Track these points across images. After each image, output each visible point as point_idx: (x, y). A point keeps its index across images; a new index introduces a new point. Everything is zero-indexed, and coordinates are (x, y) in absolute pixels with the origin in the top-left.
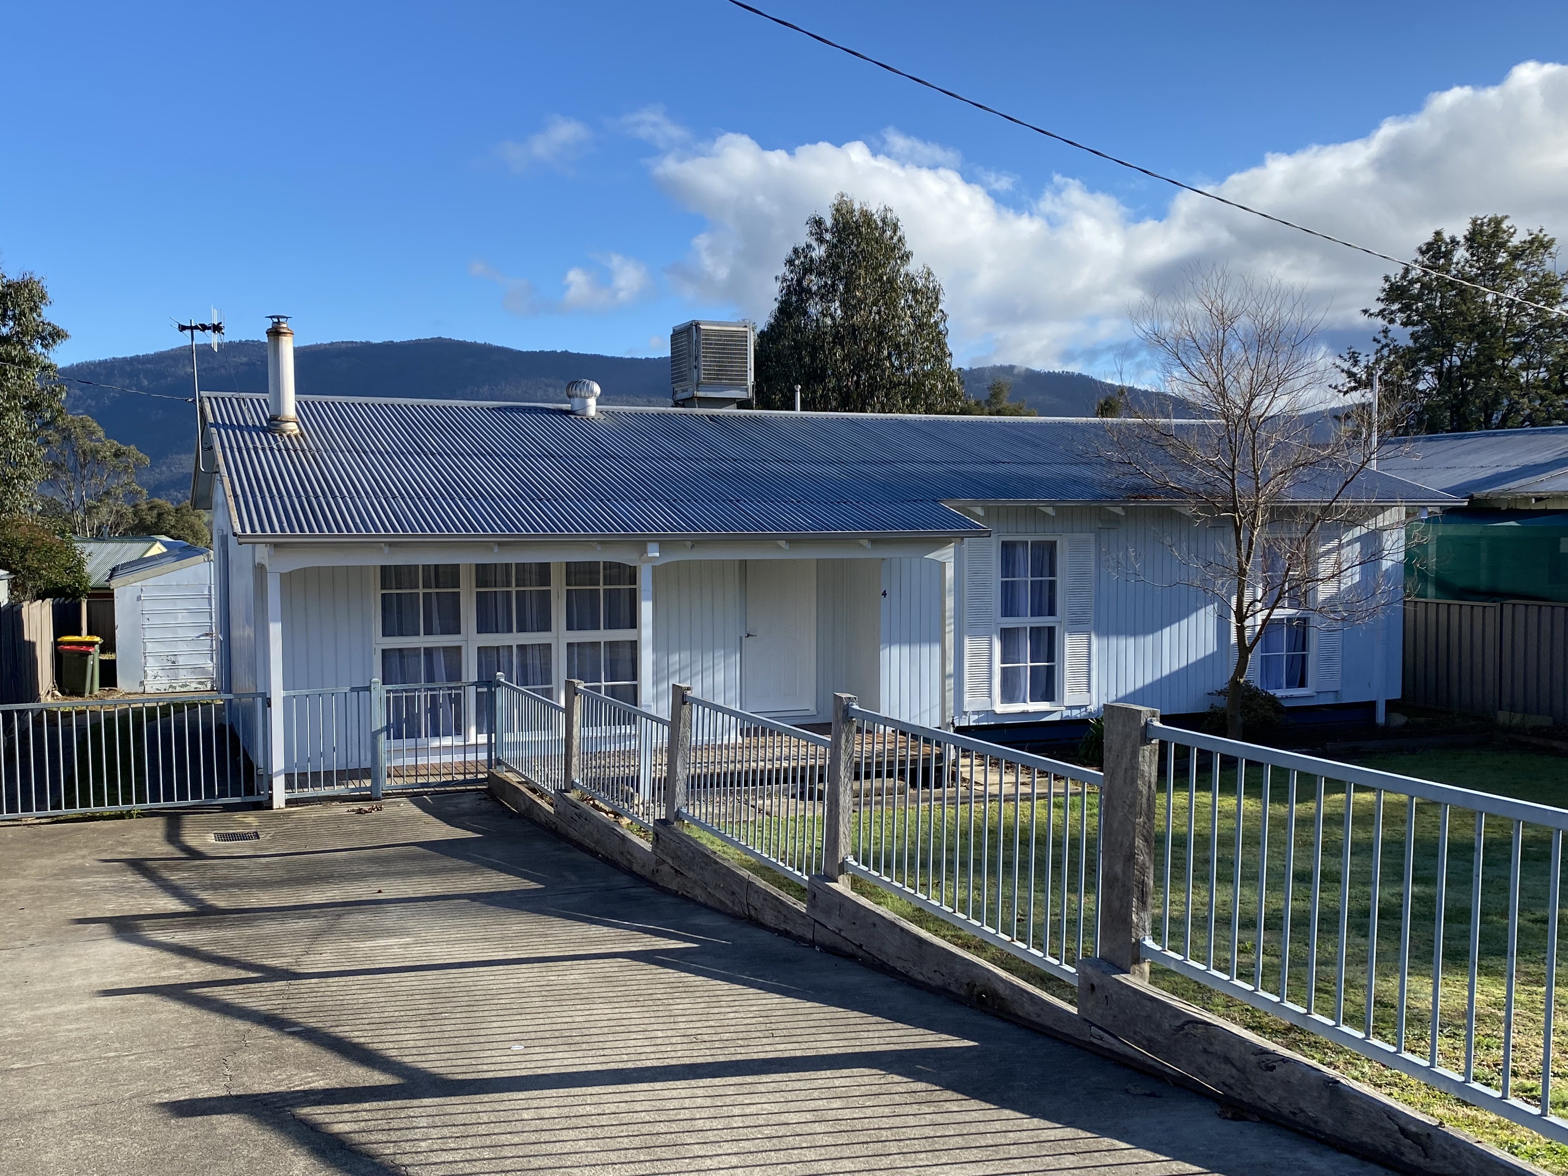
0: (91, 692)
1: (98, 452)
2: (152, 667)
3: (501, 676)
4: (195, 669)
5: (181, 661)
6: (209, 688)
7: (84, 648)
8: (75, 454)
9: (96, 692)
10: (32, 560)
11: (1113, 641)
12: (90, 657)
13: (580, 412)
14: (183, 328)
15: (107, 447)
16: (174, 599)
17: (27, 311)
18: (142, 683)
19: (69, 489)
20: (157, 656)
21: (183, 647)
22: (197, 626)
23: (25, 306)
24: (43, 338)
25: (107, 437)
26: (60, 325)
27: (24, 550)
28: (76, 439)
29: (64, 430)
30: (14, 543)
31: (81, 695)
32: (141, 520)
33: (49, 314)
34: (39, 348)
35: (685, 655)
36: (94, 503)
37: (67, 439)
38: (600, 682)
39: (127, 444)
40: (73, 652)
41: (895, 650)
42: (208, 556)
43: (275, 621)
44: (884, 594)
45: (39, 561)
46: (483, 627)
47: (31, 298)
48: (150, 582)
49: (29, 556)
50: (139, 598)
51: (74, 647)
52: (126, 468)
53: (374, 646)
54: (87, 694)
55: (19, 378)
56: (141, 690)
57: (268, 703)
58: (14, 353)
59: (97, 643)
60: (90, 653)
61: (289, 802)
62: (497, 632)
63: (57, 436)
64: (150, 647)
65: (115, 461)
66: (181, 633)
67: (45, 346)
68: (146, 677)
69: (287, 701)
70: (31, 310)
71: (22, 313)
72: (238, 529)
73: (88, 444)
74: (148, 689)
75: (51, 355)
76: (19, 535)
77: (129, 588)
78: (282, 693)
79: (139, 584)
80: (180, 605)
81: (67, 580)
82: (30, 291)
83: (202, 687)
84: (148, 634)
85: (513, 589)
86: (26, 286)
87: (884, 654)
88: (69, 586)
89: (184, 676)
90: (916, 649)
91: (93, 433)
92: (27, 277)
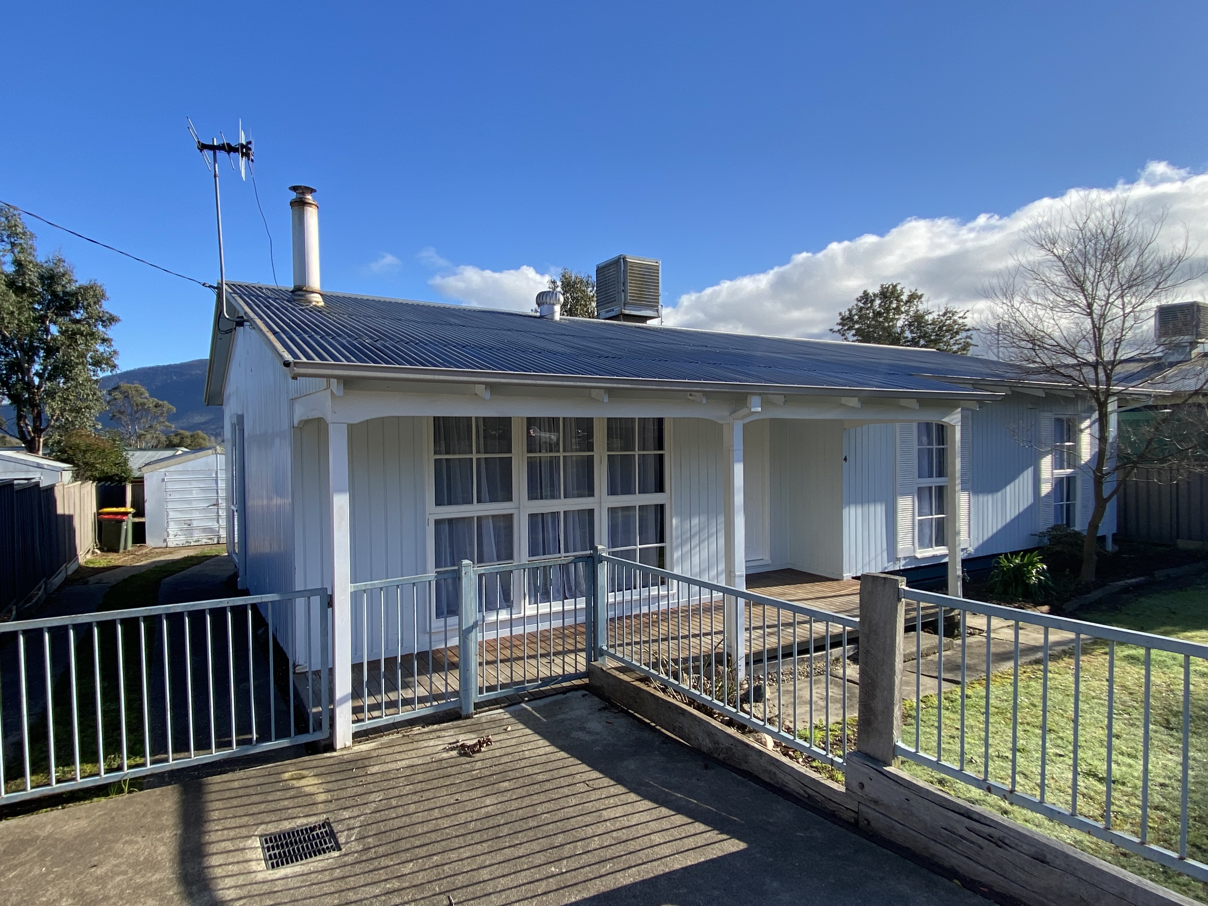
0: (125, 548)
1: (145, 404)
2: (173, 529)
3: (603, 550)
4: (205, 530)
5: (195, 524)
6: (216, 542)
7: (119, 517)
8: (132, 406)
9: (130, 547)
10: (90, 458)
11: (981, 497)
12: (124, 524)
13: (548, 317)
14: (203, 147)
15: (151, 402)
16: (190, 481)
17: (92, 303)
18: (165, 540)
19: (128, 425)
20: (177, 521)
21: (196, 515)
22: (207, 499)
23: (91, 301)
24: (103, 321)
25: (151, 396)
26: (114, 313)
27: (85, 452)
28: (133, 397)
29: (125, 392)
30: (78, 446)
31: (116, 551)
32: (170, 441)
33: (107, 307)
34: (100, 327)
35: (703, 518)
36: (143, 432)
37: (127, 397)
38: (636, 545)
39: (162, 400)
40: (110, 520)
41: (853, 510)
42: (216, 450)
43: (340, 491)
44: (845, 459)
45: (95, 458)
46: (534, 493)
47: (95, 296)
48: (172, 469)
49: (88, 455)
50: (163, 480)
51: (111, 516)
52: (162, 414)
53: (427, 516)
54: (121, 550)
55: (86, 345)
56: (164, 545)
57: (328, 602)
58: (82, 329)
59: (130, 513)
60: (124, 521)
61: (358, 736)
62: (542, 498)
63: (121, 396)
64: (172, 515)
65: (155, 410)
66: (195, 505)
67: (104, 326)
68: (168, 536)
69: (356, 597)
70: (95, 303)
71: (89, 305)
72: (288, 357)
73: (139, 400)
74: (170, 544)
75: (108, 332)
76: (82, 443)
77: (156, 473)
78: (349, 588)
79: (163, 470)
80: (195, 484)
81: (115, 470)
82: (95, 291)
83: (210, 542)
84: (170, 506)
85: (561, 454)
86: (92, 288)
87: (845, 512)
88: (117, 475)
89: (197, 535)
90: (866, 507)
91: (142, 394)
92: (92, 283)
